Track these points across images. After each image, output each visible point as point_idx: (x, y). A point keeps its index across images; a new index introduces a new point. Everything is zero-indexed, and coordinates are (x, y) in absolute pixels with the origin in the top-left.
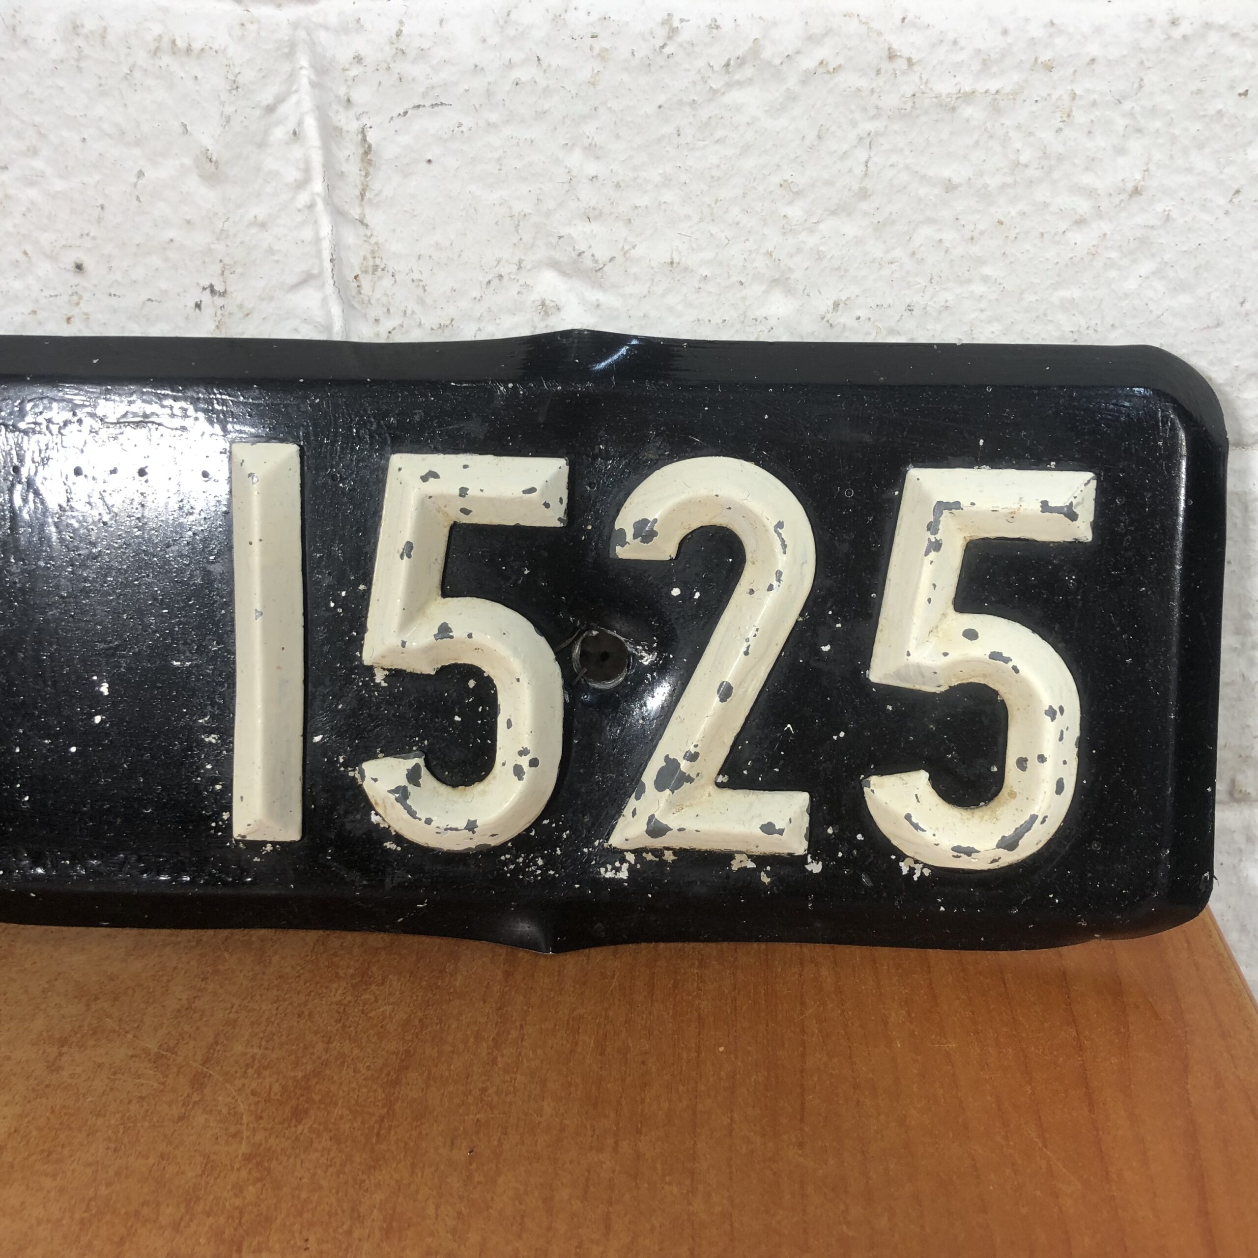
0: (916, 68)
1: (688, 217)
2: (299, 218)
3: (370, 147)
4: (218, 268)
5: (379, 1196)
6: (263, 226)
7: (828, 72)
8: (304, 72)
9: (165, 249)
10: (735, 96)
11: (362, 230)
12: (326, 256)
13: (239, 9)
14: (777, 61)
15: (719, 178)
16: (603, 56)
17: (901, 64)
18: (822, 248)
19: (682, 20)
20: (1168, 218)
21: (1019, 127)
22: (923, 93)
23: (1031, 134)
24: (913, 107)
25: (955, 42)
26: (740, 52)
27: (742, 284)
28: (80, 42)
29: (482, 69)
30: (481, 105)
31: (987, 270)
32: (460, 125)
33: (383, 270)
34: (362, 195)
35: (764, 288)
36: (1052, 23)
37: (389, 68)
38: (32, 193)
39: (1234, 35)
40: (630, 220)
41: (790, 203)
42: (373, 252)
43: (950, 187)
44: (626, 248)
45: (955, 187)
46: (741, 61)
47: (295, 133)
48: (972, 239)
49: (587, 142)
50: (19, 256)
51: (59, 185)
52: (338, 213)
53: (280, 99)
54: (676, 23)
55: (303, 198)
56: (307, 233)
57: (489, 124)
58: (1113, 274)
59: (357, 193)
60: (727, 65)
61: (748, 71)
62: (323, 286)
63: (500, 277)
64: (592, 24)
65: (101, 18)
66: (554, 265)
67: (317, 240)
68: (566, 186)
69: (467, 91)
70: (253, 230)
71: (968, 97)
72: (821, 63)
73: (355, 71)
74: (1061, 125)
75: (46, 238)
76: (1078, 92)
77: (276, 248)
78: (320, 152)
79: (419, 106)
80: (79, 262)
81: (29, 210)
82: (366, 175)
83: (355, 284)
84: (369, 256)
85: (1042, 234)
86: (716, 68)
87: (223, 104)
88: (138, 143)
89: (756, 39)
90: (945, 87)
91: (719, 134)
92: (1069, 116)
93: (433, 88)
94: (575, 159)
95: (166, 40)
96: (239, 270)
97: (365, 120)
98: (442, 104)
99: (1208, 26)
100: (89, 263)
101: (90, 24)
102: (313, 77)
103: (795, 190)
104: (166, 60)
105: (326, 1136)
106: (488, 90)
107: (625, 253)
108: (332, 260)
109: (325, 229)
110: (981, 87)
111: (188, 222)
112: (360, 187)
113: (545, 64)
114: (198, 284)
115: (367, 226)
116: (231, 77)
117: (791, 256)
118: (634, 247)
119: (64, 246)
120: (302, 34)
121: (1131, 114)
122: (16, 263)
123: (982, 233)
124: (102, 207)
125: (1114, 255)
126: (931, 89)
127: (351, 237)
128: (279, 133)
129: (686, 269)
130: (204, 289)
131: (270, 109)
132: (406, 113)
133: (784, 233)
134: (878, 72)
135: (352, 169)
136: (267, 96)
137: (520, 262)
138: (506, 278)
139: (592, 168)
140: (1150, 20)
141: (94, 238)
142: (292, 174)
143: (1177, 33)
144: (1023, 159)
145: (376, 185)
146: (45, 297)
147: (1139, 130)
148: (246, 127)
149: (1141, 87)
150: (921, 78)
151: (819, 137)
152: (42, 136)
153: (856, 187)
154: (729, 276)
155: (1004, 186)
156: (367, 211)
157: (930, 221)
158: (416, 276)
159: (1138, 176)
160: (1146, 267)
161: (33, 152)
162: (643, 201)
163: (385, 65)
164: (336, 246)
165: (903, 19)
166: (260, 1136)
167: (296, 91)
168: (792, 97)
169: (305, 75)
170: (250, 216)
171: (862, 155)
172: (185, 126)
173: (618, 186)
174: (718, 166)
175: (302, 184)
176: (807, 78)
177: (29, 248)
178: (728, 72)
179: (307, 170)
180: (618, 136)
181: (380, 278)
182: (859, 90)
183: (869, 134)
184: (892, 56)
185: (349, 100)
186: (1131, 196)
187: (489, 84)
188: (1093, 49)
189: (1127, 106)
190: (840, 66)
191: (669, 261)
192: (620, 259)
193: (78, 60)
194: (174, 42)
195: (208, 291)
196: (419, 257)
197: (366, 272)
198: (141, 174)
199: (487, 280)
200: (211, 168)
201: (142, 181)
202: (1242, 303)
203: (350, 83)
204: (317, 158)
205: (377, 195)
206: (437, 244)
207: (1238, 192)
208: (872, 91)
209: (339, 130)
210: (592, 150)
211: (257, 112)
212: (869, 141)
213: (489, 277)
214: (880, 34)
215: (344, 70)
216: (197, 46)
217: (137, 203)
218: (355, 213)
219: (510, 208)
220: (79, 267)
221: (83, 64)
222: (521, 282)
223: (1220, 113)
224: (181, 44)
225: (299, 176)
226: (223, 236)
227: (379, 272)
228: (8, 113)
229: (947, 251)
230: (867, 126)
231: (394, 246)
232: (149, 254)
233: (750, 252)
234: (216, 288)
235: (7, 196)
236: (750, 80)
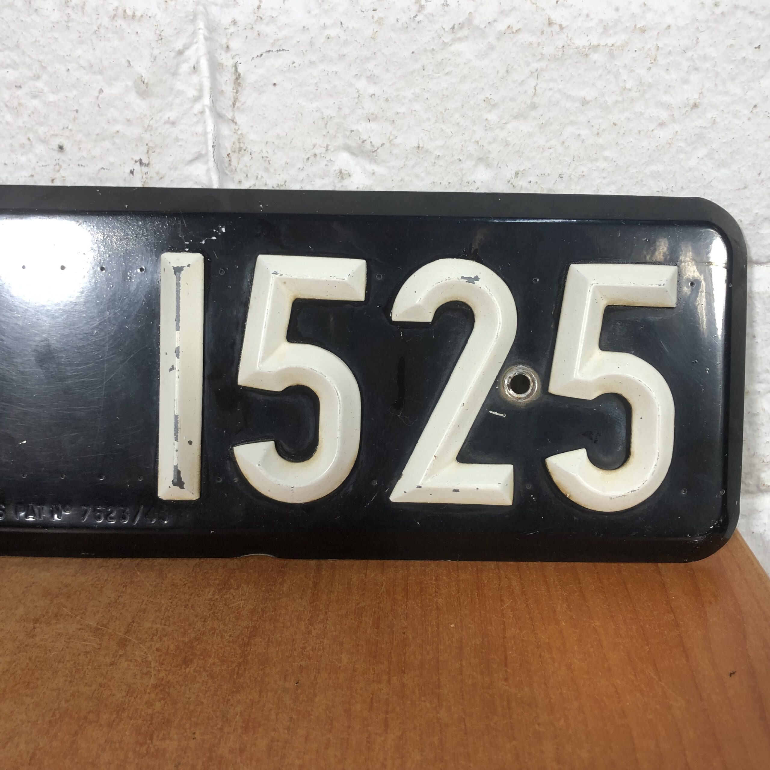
0: (565, 30)
1: (429, 119)
2: (195, 119)
3: (239, 75)
4: (145, 149)
5: (239, 709)
6: (173, 124)
7: (513, 32)
8: (201, 31)
9: (113, 137)
10: (457, 47)
11: (233, 126)
12: (210, 144)
14: (482, 26)
15: (447, 96)
16: (380, 22)
17: (556, 28)
18: (509, 139)
20: (714, 122)
21: (625, 66)
22: (569, 46)
23: (632, 71)
24: (563, 54)
25: (588, 15)
26: (461, 20)
27: (460, 160)
28: (69, 11)
29: (308, 29)
30: (306, 51)
31: (607, 153)
32: (294, 63)
33: (245, 150)
34: (234, 104)
35: (473, 163)
36: (645, 4)
37: (252, 28)
38: (35, 102)
39: (751, 13)
40: (394, 121)
41: (490, 111)
42: (239, 139)
43: (584, 102)
44: (391, 138)
45: (588, 103)
46: (462, 26)
47: (194, 68)
48: (598, 134)
49: (369, 74)
50: (24, 140)
51: (51, 98)
52: (218, 116)
53: (187, 47)
55: (198, 107)
56: (199, 129)
57: (311, 63)
58: (682, 156)
59: (231, 103)
60: (453, 28)
61: (465, 32)
62: (207, 162)
63: (315, 155)
64: (374, 3)
66: (348, 149)
67: (205, 134)
68: (356, 100)
69: (298, 42)
70: (167, 126)
71: (595, 48)
72: (509, 27)
73: (232, 29)
74: (650, 65)
75: (42, 130)
76: (660, 46)
77: (180, 137)
78: (209, 80)
79: (269, 51)
80: (61, 145)
81: (33, 113)
82: (237, 93)
83: (227, 159)
84: (237, 142)
85: (640, 132)
86: (447, 29)
87: (153, 48)
88: (100, 72)
89: (470, 13)
90: (581, 42)
91: (447, 70)
92: (655, 60)
93: (278, 40)
94: (362, 84)
95: (120, 11)
96: (158, 150)
97: (237, 59)
98: (283, 50)
99: (736, 7)
100: (67, 146)
102: (206, 34)
103: (492, 103)
104: (120, 22)
105: (204, 674)
106: (311, 42)
107: (390, 141)
108: (213, 146)
109: (210, 127)
110: (603, 43)
111: (128, 120)
112: (233, 100)
113: (345, 26)
114: (132, 159)
115: (236, 123)
116: (158, 32)
117: (490, 143)
118: (396, 137)
119: (53, 135)
120: (201, 8)
121: (692, 59)
122: (23, 146)
123: (604, 130)
124: (77, 111)
125: (682, 144)
126: (574, 43)
127: (226, 130)
128: (185, 68)
129: (427, 151)
130: (136, 162)
131: (180, 53)
132: (261, 55)
133: (486, 130)
134: (542, 33)
135: (228, 89)
136: (179, 45)
137: (327, 146)
138: (318, 156)
139: (372, 89)
140: (702, 3)
141: (71, 130)
142: (192, 93)
143: (718, 11)
144: (628, 86)
145: (242, 99)
146: (39, 166)
147: (696, 69)
148: (166, 63)
149: (697, 43)
150: (567, 36)
151: (507, 72)
152: (44, 68)
153: (529, 102)
154: (453, 156)
155: (617, 102)
156: (236, 114)
157: (572, 123)
158: (265, 154)
159: (696, 96)
160: (702, 152)
161: (37, 77)
162: (402, 110)
163: (250, 26)
164: (217, 136)
165: (557, 2)
166: (162, 674)
167: (196, 43)
168: (491, 48)
169: (202, 33)
170: (166, 117)
171: (532, 82)
172: (129, 62)
173: (387, 100)
174: (447, 89)
175: (197, 99)
176: (500, 36)
177: (31, 136)
178: (453, 32)
179: (201, 90)
180: (388, 70)
181: (243, 156)
182: (531, 43)
183: (537, 70)
184: (550, 23)
185: (228, 47)
186: (692, 108)
187: (312, 38)
188: (669, 20)
189: (689, 54)
190: (520, 29)
191: (417, 145)
192: (387, 145)
193: (67, 22)
194: (125, 11)
195: (138, 163)
196: (267, 143)
197: (234, 152)
198: (101, 91)
199: (307, 157)
200: (143, 87)
201: (102, 96)
202: (759, 174)
203: (229, 36)
204: (207, 84)
205: (243, 105)
206: (278, 135)
207: (755, 106)
208: (539, 44)
209: (221, 65)
210: (372, 78)
211: (173, 54)
212: (537, 74)
213: (308, 156)
214: (543, 10)
215: (226, 29)
216: (138, 14)
217: (97, 108)
218: (229, 115)
219: (322, 113)
220: (61, 148)
221: (70, 25)
222: (328, 158)
223: (744, 59)
224: (129, 13)
225: (196, 93)
226: (149, 129)
227: (242, 152)
228: (23, 53)
229: (583, 141)
230: (536, 65)
231: (252, 136)
232: (104, 140)
233: (466, 141)
234: (143, 161)
235: (20, 104)
236: (467, 37)
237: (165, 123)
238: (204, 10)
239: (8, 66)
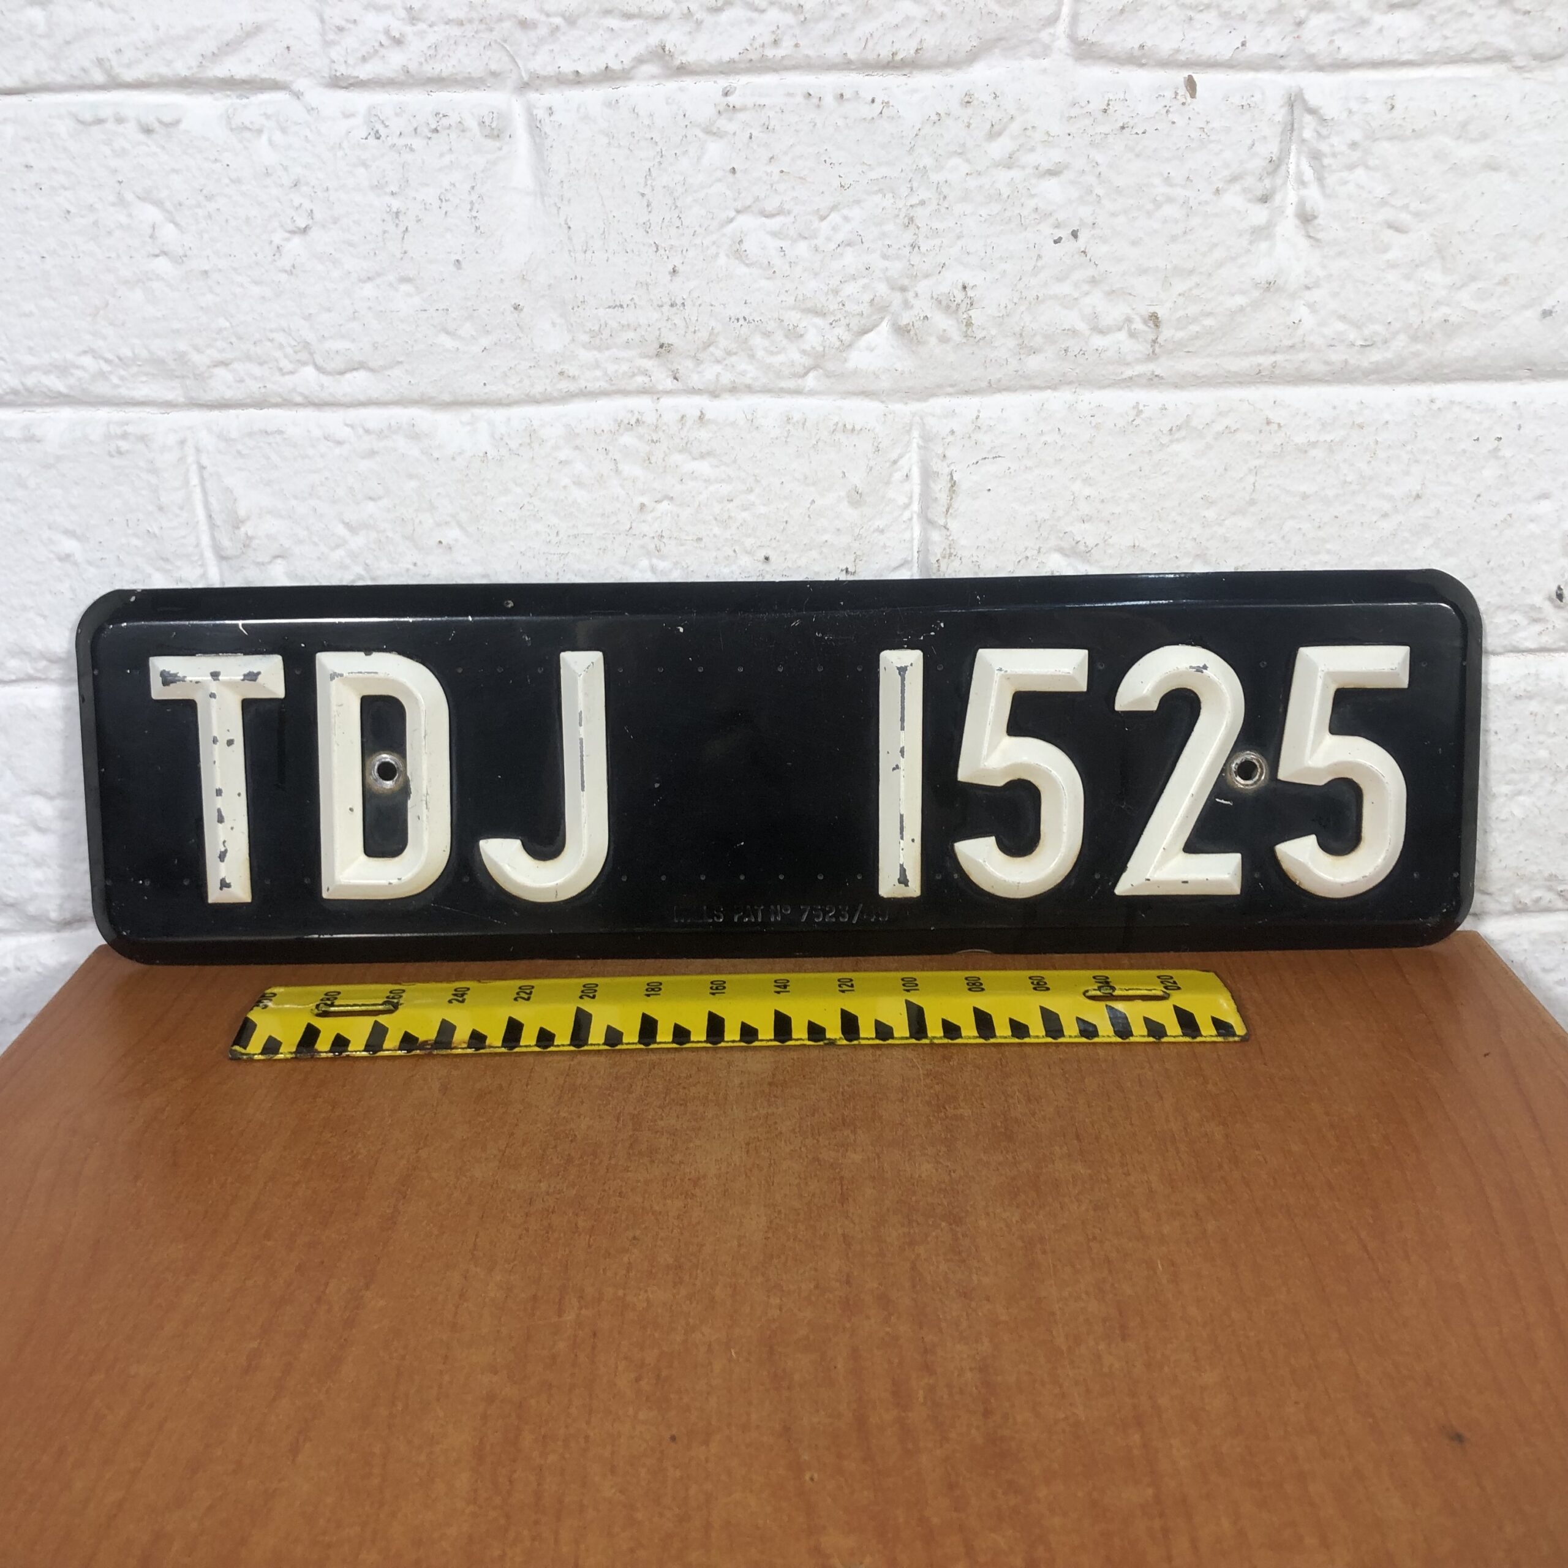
0: (1283, 429)
1: (1145, 519)
2: (903, 526)
3: (955, 482)
4: (852, 558)
6: (882, 531)
7: (1231, 432)
8: (915, 440)
9: (821, 546)
10: (1176, 447)
11: (944, 532)
12: (916, 549)
13: (882, 406)
14: (1201, 427)
15: (1164, 495)
16: (1097, 427)
17: (1274, 427)
18: (1228, 535)
19: (1144, 406)
20: (1438, 512)
21: (1345, 461)
22: (1288, 443)
23: (1352, 465)
24: (1281, 451)
25: (1305, 414)
26: (1179, 423)
27: (1177, 557)
28: (790, 427)
29: (1025, 436)
30: (1022, 457)
31: (1328, 546)
32: (1009, 468)
33: (955, 556)
34: (947, 511)
35: (1191, 560)
36: (1362, 403)
37: (970, 437)
38: (745, 515)
39: (1468, 407)
40: (1109, 522)
41: (1208, 508)
42: (950, 545)
43: (1305, 497)
44: (1106, 538)
45: (1308, 497)
46: (1179, 428)
47: (907, 476)
48: (1320, 527)
49: (1085, 476)
50: (731, 553)
51: (763, 510)
52: (928, 522)
53: (901, 456)
54: (1141, 407)
55: (907, 515)
56: (907, 536)
57: (1026, 468)
58: (1406, 546)
59: (945, 510)
60: (1171, 430)
61: (1183, 433)
62: (911, 568)
63: (1027, 558)
64: (1092, 409)
65: (804, 413)
66: (1060, 550)
67: (912, 539)
68: (1071, 503)
69: (1015, 448)
70: (876, 534)
71: (1314, 444)
72: (1227, 427)
73: (950, 438)
74: (1370, 459)
75: (749, 542)
76: (1379, 440)
77: (887, 545)
78: (919, 487)
79: (985, 458)
80: (767, 556)
81: (742, 525)
82: (951, 500)
83: (937, 565)
84: (947, 547)
85: (1362, 523)
86: (1164, 432)
87: (869, 460)
88: (814, 484)
89: (1188, 415)
90: (1300, 439)
91: (1164, 470)
92: (1375, 454)
93: (995, 447)
94: (1077, 486)
95: (840, 425)
96: (865, 559)
97: (952, 467)
98: (999, 457)
99: (1452, 402)
100: (772, 558)
101: (797, 417)
102: (921, 443)
103: (1210, 500)
104: (839, 436)
106: (1027, 448)
107: (1105, 541)
108: (918, 552)
109: (917, 532)
110: (1321, 439)
111: (838, 530)
112: (946, 507)
113: (1062, 432)
114: (838, 568)
115: (948, 529)
116: (876, 444)
117: (1208, 540)
118: (1111, 537)
119: (760, 546)
120: (917, 419)
121: (1412, 452)
122: (727, 558)
123: (1325, 523)
124: (787, 522)
125: (1407, 535)
126: (1292, 441)
127: (936, 536)
128: (898, 476)
129: (1143, 550)
130: (842, 570)
131: (895, 462)
132: (977, 462)
133: (1204, 527)
134: (1261, 432)
135: (943, 497)
136: (894, 456)
137: (1040, 548)
138: (1030, 559)
139: (1087, 491)
140: (1418, 400)
141: (778, 541)
142: (902, 500)
143: (1435, 407)
144: (1349, 479)
145: (955, 505)
147: (1417, 461)
148: (881, 473)
149: (1416, 437)
150: (1286, 434)
151: (1225, 470)
152: (757, 481)
153: (1248, 498)
155: (1338, 495)
156: (949, 520)
157: (1293, 517)
158: (975, 559)
159: (1419, 487)
160: (1427, 542)
161: (750, 490)
162: (1118, 510)
163: (968, 435)
164: (925, 542)
165: (1275, 402)
167: (909, 451)
168: (1209, 447)
169: (916, 441)
170: (876, 526)
171: (1251, 479)
172: (844, 473)
173: (1103, 501)
174: (1164, 488)
175: (907, 506)
176: (1218, 436)
177: (737, 548)
178: (1171, 434)
179: (911, 498)
180: (1104, 473)
181: (952, 561)
182: (1249, 442)
183: (1255, 467)
184: (1268, 423)
185: (944, 456)
186: (1415, 499)
187: (1029, 444)
188: (1387, 416)
189: (1409, 448)
190: (1238, 429)
193: (787, 437)
194: (845, 425)
195: (845, 572)
196: (978, 547)
197: (944, 557)
198: (813, 501)
199: (1018, 560)
200: (857, 497)
201: (813, 506)
202: (1488, 562)
203: (946, 446)
204: (917, 490)
205: (955, 511)
206: (990, 539)
207: (1479, 496)
208: (1257, 442)
209: (934, 473)
210: (1087, 481)
211: (888, 464)
212: (1256, 471)
213: (1020, 558)
214: (1261, 410)
215: (943, 439)
216: (857, 427)
217: (807, 519)
218: (942, 522)
219: (1036, 516)
220: (767, 559)
221: (788, 440)
222: (1039, 560)
223: (1464, 451)
224: (849, 427)
225: (906, 501)
226: (858, 538)
227: (953, 558)
228: (740, 468)
229: (1304, 535)
230: (1257, 462)
231: (963, 542)
232: (811, 550)
233: (1183, 538)
234: (849, 570)
235: (730, 517)
236: (1184, 438)
237: (874, 532)
238: (920, 421)
239: (723, 481)
